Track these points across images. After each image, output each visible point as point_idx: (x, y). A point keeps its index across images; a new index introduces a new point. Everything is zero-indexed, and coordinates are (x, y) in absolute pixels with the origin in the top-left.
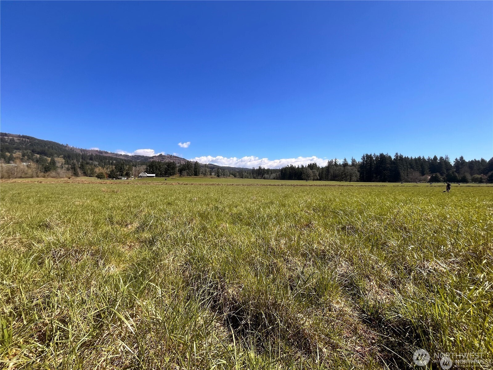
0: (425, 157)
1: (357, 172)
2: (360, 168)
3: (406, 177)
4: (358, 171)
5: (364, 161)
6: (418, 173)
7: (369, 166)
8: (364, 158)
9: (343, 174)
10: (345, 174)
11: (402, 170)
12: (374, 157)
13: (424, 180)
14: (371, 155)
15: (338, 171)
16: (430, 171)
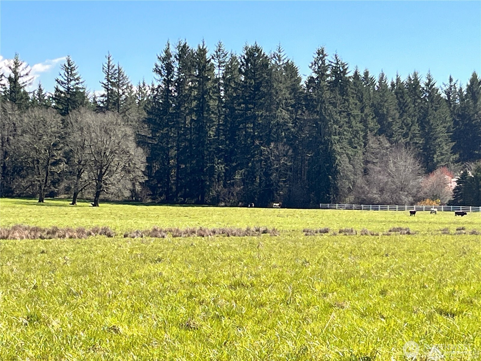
0: (434, 79)
1: (131, 146)
2: (148, 121)
3: (360, 181)
4: (141, 142)
5: (168, 82)
6: (410, 160)
7: (191, 111)
8: (169, 68)
9: (59, 155)
10: (68, 156)
11: (345, 143)
12: (215, 62)
13: (434, 197)
14: (202, 52)
15: (27, 138)
16: (454, 150)
